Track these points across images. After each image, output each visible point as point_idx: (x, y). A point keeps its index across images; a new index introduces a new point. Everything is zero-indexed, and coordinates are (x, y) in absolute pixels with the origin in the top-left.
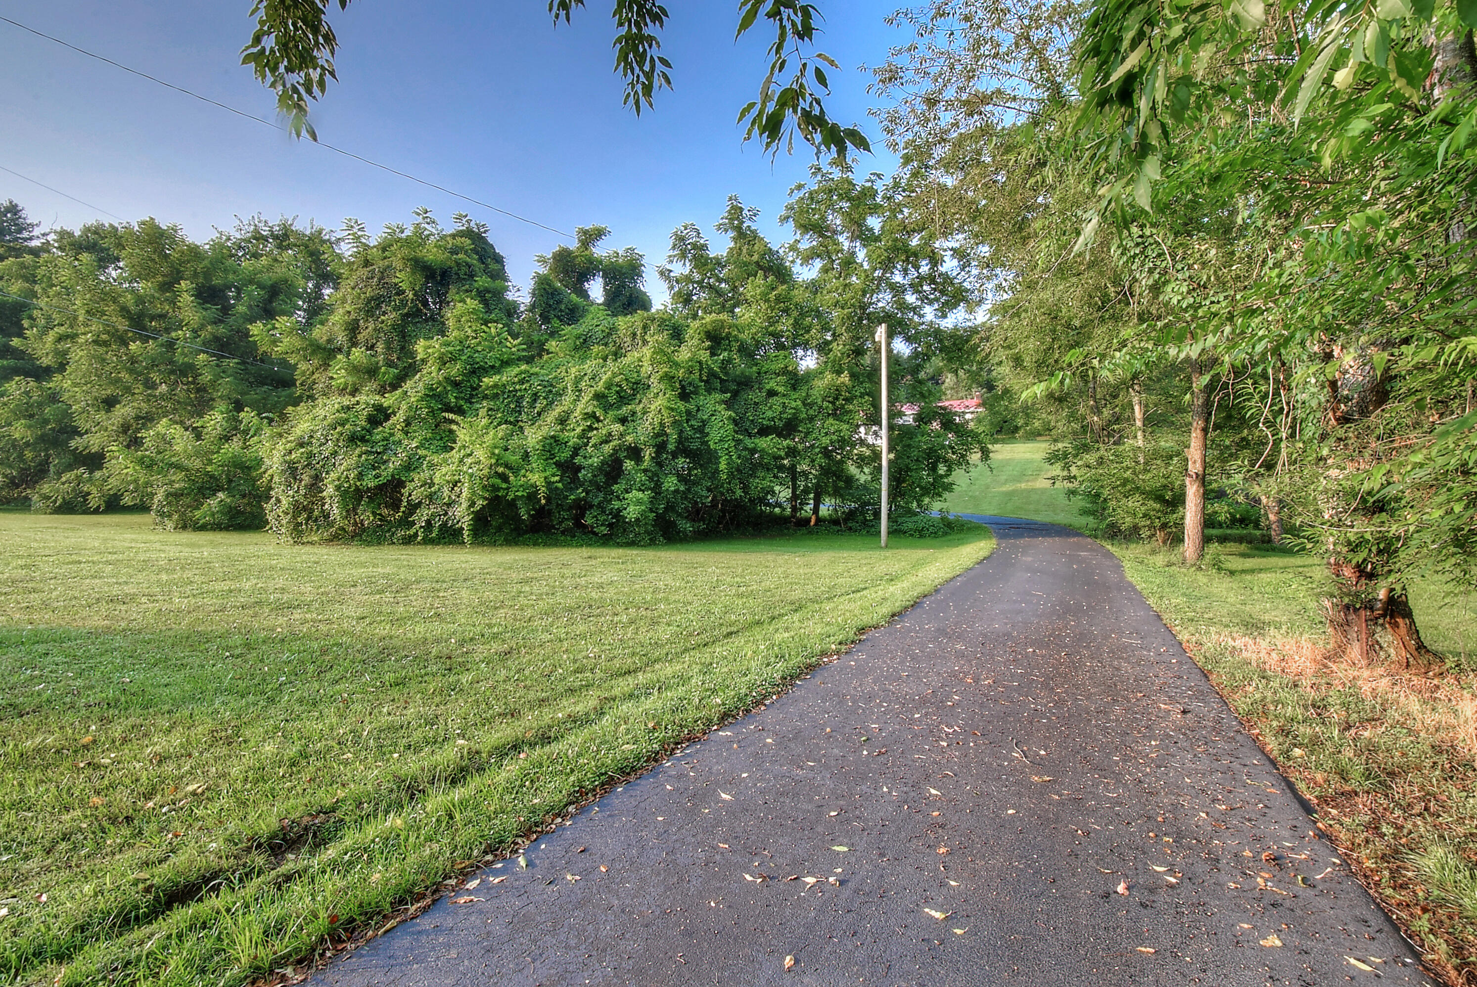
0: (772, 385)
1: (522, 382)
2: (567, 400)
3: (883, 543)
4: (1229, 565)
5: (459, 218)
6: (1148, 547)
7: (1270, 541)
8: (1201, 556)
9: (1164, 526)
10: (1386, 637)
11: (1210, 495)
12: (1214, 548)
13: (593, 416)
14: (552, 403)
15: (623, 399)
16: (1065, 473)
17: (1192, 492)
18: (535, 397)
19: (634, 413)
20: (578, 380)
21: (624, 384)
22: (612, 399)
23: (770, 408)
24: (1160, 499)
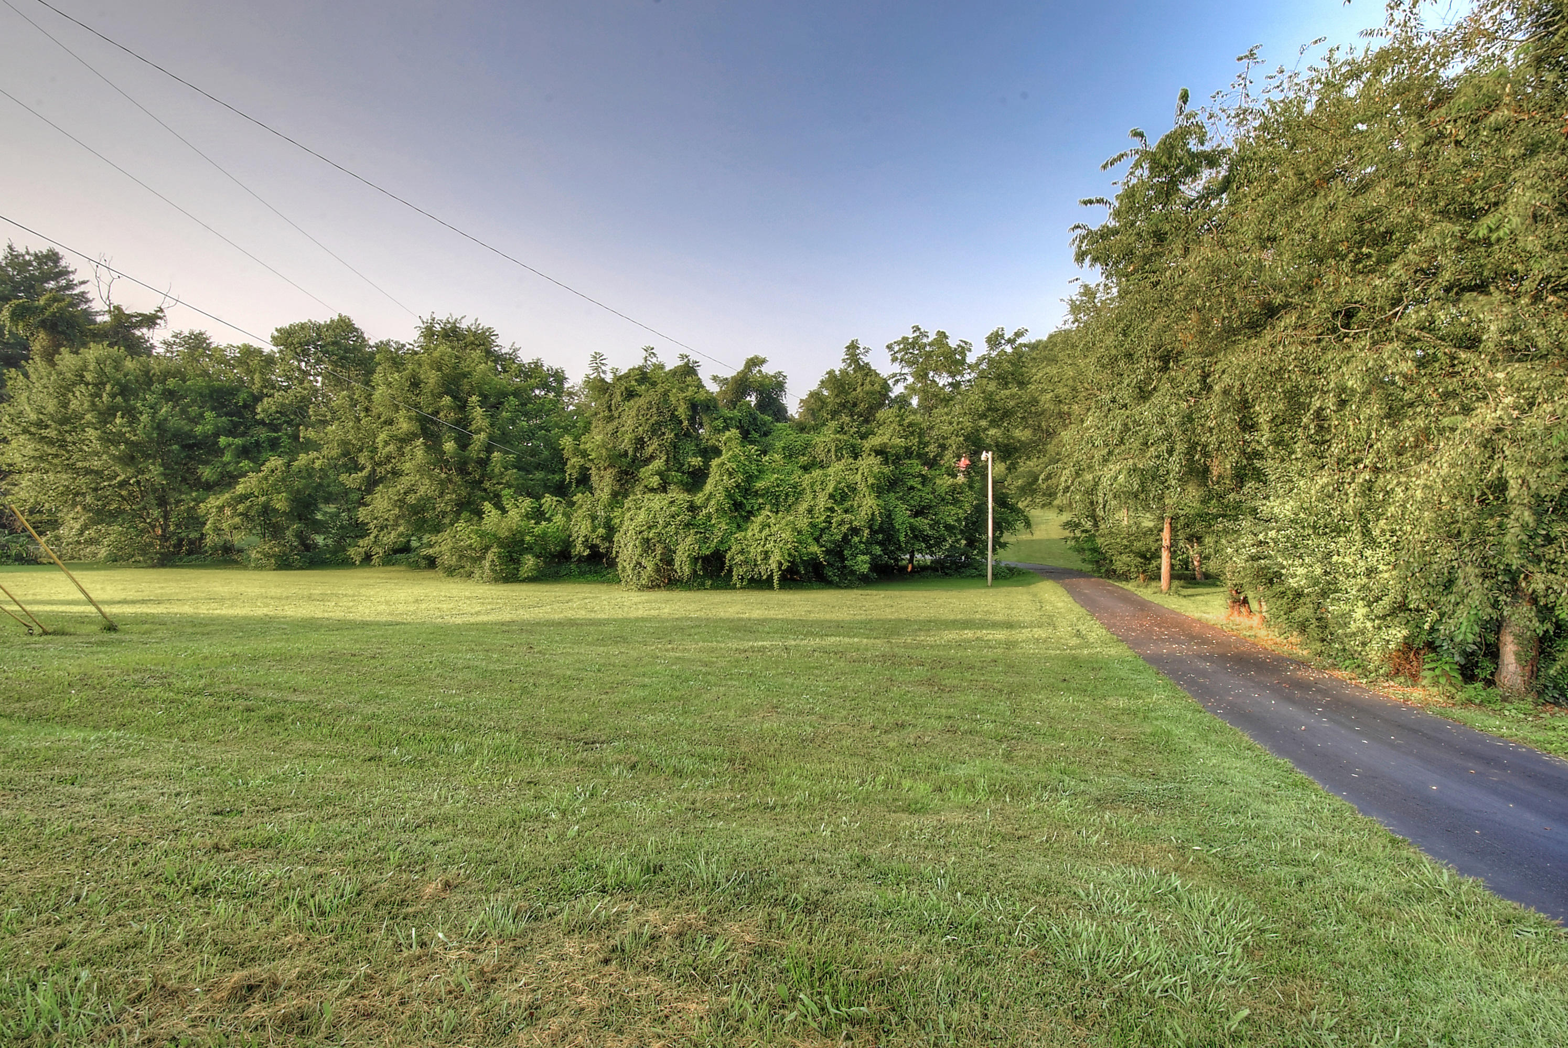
0: (911, 483)
1: (778, 486)
2: (809, 496)
3: (989, 583)
4: (1182, 593)
5: (682, 357)
6: (1135, 584)
7: (1195, 579)
8: (1170, 588)
9: (1144, 571)
10: (1243, 609)
11: (1173, 555)
12: (1176, 583)
13: (832, 510)
14: (797, 499)
15: (844, 497)
16: (1072, 535)
17: (1165, 554)
18: (787, 495)
19: (852, 506)
20: (812, 485)
21: (846, 489)
22: (838, 497)
23: (912, 498)
24: (1143, 556)
